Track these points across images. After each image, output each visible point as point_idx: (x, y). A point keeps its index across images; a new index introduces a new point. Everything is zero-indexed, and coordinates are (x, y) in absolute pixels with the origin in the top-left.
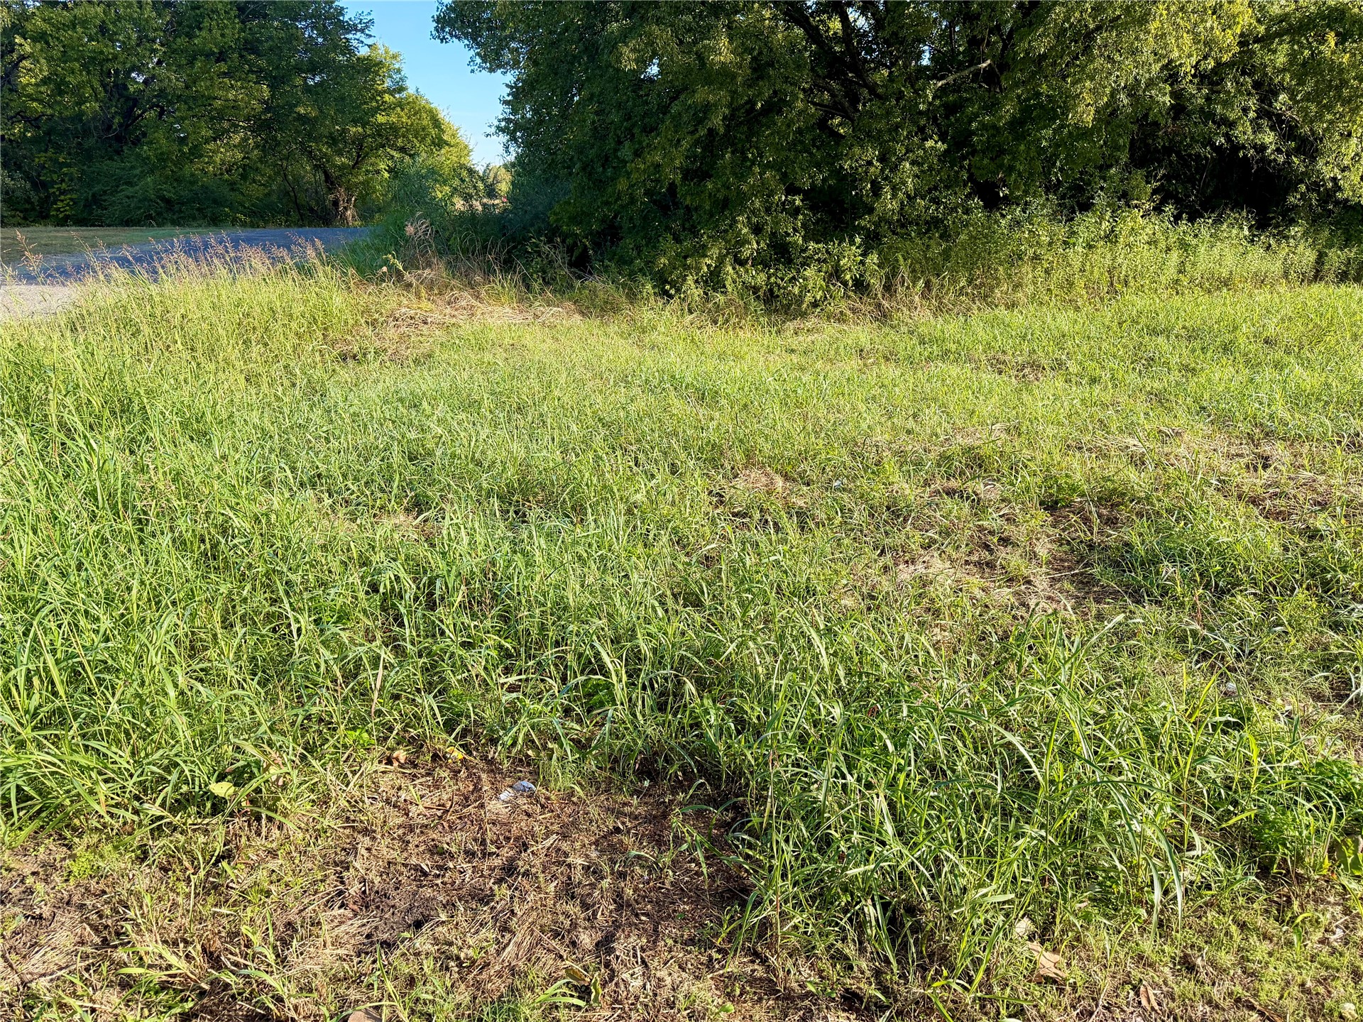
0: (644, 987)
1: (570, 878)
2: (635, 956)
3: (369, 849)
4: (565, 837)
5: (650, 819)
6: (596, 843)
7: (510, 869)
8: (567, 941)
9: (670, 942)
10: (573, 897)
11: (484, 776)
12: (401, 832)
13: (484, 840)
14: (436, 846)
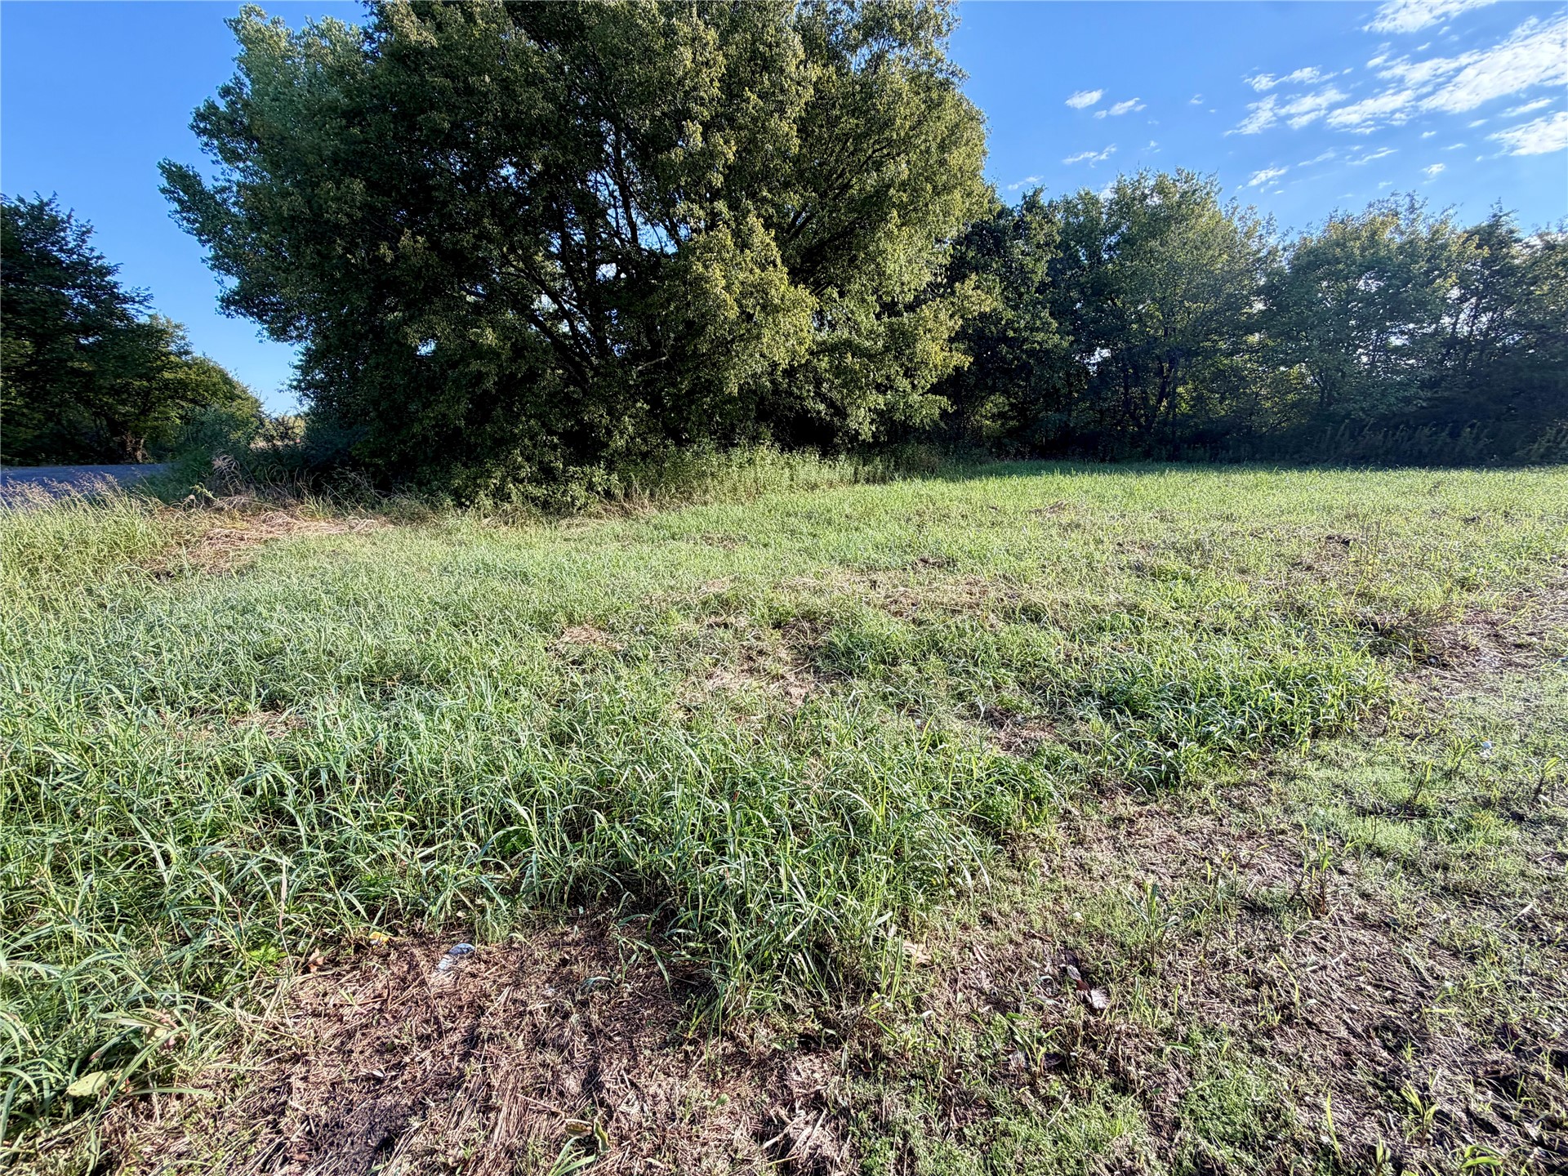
0: (642, 1110)
1: (535, 1026)
2: (623, 1081)
3: (305, 1079)
4: (517, 985)
5: (590, 941)
6: (549, 980)
7: (472, 1040)
8: (554, 1093)
9: (647, 1052)
10: (544, 1045)
11: (417, 952)
12: (337, 1042)
13: (436, 1018)
14: (384, 1044)
